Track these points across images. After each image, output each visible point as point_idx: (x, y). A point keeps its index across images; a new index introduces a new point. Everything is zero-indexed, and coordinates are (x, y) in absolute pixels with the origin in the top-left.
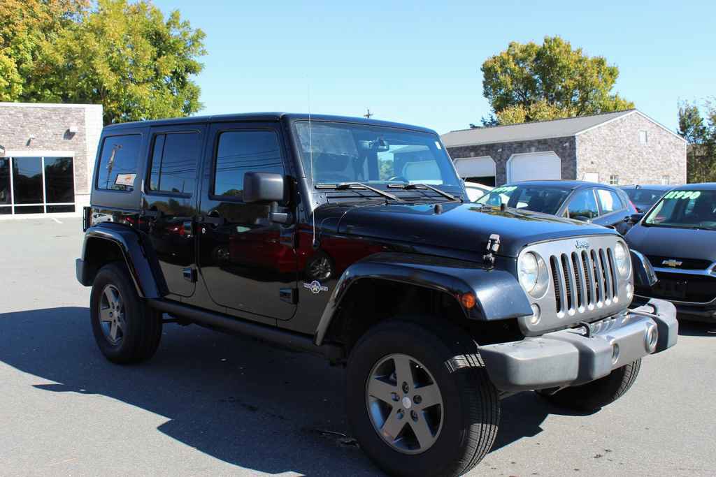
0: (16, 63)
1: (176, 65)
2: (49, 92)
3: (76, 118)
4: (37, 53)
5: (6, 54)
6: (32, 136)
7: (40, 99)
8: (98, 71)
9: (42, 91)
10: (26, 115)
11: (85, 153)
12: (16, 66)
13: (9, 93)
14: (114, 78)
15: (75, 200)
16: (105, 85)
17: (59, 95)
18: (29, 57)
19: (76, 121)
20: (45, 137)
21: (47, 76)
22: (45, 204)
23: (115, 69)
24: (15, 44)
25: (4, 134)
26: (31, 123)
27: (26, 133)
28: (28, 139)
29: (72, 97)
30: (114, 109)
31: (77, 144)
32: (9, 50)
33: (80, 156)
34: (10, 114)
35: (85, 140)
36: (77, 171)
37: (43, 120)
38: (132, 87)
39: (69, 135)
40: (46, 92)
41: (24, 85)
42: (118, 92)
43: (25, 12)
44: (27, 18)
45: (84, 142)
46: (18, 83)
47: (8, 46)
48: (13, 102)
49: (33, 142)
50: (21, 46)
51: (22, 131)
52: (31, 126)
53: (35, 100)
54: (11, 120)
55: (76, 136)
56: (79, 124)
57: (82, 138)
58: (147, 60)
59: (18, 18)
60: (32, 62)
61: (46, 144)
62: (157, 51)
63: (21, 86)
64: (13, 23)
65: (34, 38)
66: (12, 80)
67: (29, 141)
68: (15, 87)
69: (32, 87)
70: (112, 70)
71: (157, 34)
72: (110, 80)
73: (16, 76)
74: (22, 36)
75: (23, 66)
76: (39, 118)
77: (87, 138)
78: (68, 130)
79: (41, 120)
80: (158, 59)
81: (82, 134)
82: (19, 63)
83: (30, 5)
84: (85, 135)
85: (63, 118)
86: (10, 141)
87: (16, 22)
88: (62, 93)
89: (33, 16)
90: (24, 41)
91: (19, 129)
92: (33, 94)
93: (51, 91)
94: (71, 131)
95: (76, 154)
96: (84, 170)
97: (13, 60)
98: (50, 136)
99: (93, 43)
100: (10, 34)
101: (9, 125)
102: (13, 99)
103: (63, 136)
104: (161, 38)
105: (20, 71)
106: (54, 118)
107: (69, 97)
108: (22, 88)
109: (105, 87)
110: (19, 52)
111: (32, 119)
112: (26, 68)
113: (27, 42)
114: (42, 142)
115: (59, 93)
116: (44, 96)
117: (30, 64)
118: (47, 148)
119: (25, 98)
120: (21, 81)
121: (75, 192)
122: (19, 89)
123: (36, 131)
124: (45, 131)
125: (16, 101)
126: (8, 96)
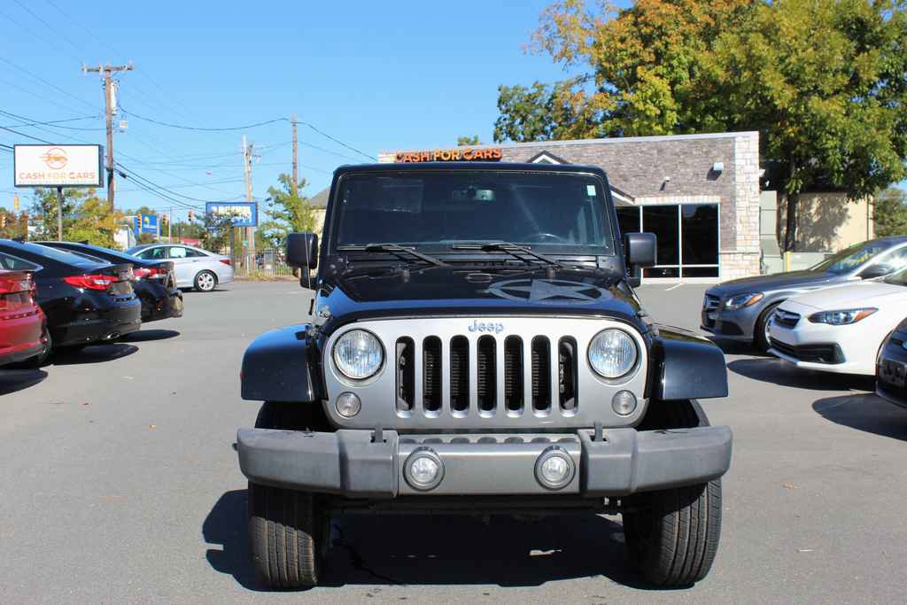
0: (669, 85)
1: (888, 62)
2: (712, 118)
3: (723, 152)
4: (696, 68)
5: (657, 75)
6: (667, 178)
7: (700, 128)
8: (767, 85)
9: (703, 117)
10: (660, 151)
11: (734, 197)
12: (669, 88)
13: (662, 124)
14: (789, 93)
15: (720, 262)
16: (776, 103)
17: (723, 121)
18: (685, 75)
19: (723, 156)
20: (684, 178)
21: (707, 98)
22: (681, 266)
23: (793, 80)
24: (668, 60)
25: (635, 176)
26: (666, 161)
27: (661, 174)
28: (662, 182)
29: (739, 122)
30: (793, 135)
31: (724, 187)
32: (661, 69)
33: (728, 202)
34: (642, 152)
35: (734, 179)
36: (723, 222)
37: (682, 157)
38: (815, 102)
39: (714, 174)
40: (707, 119)
41: (679, 112)
42: (797, 110)
43: (680, 18)
44: (682, 25)
45: (733, 183)
46: (672, 110)
47: (660, 64)
48: (666, 134)
49: (668, 185)
50: (675, 63)
51: (655, 173)
52: (666, 164)
53: (693, 129)
54: (643, 159)
55: (722, 176)
56: (727, 160)
57: (732, 177)
58: (838, 61)
59: (672, 26)
60: (688, 81)
61: (685, 187)
62: (855, 47)
63: (674, 113)
64: (666, 34)
65: (692, 50)
66: (664, 106)
67: (664, 185)
68: (667, 116)
69: (689, 113)
70: (788, 82)
71: (859, 21)
72: (783, 95)
73: (668, 102)
74: (675, 49)
75: (678, 87)
76: (675, 154)
77: (737, 178)
78: (712, 169)
79: (679, 156)
80: (856, 59)
81: (732, 173)
82: (672, 84)
83: (687, 8)
84: (734, 173)
85: (706, 153)
86: (640, 186)
87: (669, 32)
88: (727, 118)
89: (692, 21)
90: (678, 55)
91: (652, 169)
92: (692, 122)
93: (714, 116)
94: (715, 169)
95: (722, 199)
96: (732, 221)
97: (666, 81)
98: (690, 178)
99: (761, 47)
100: (663, 48)
101: (640, 165)
102: (666, 131)
103: (705, 176)
104: (866, 27)
105: (674, 93)
106: (694, 153)
107: (735, 122)
108: (676, 116)
109: (776, 106)
110: (672, 70)
111: (668, 156)
112: (681, 89)
113: (682, 57)
114: (679, 186)
115: (723, 118)
116: (705, 124)
117: (686, 84)
118: (686, 193)
119: (681, 129)
120: (675, 107)
121: (720, 251)
122: (672, 118)
123: (672, 171)
124: (682, 170)
125: (670, 133)
126: (659, 128)
